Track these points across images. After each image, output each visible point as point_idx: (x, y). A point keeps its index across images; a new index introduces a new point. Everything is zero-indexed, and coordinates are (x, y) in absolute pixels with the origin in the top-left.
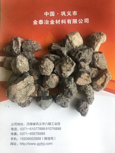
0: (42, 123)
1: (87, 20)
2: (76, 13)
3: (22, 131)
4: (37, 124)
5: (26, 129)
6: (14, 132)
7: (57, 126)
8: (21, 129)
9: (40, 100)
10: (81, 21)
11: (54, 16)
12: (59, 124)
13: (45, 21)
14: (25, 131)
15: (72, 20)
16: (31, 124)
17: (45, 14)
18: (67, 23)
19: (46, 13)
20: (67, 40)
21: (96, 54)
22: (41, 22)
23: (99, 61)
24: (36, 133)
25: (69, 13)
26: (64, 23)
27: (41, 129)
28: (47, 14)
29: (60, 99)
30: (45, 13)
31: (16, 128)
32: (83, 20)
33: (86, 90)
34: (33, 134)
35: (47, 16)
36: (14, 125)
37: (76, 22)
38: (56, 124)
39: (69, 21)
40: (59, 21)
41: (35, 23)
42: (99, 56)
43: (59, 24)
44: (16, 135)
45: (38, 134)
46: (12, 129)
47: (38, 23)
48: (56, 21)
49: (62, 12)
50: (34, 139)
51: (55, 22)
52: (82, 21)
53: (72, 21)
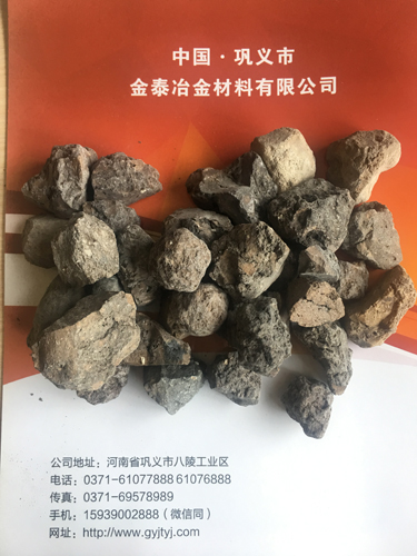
0: (162, 461)
1: (329, 84)
2: (291, 56)
3: (91, 488)
4: (146, 461)
5: (105, 480)
6: (61, 489)
7: (218, 470)
8: (87, 480)
9: (158, 380)
10: (309, 86)
11: (208, 64)
12: (224, 462)
13: (175, 82)
14: (103, 487)
15: (275, 82)
16: (123, 462)
17: (175, 58)
18: (256, 92)
19: (181, 51)
20: (257, 160)
21: (362, 214)
22: (160, 87)
23: (374, 238)
24: (140, 495)
25: (264, 55)
26: (245, 94)
27: (158, 479)
28: (181, 58)
29: (231, 375)
30: (174, 53)
31: (69, 477)
32: (316, 81)
33: (324, 342)
34: (131, 496)
35: (181, 64)
36: (61, 464)
37: (290, 90)
38: (212, 463)
39: (264, 86)
40: (228, 84)
41: (139, 89)
42: (375, 221)
43: (227, 94)
44: (69, 501)
45: (150, 496)
46: (55, 479)
47: (149, 90)
48: (218, 83)
49: (237, 51)
50: (133, 514)
51: (211, 90)
52: (314, 85)
53: (274, 87)
